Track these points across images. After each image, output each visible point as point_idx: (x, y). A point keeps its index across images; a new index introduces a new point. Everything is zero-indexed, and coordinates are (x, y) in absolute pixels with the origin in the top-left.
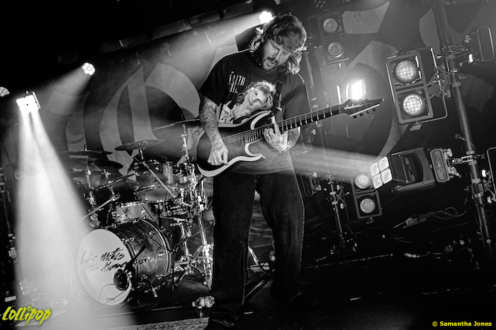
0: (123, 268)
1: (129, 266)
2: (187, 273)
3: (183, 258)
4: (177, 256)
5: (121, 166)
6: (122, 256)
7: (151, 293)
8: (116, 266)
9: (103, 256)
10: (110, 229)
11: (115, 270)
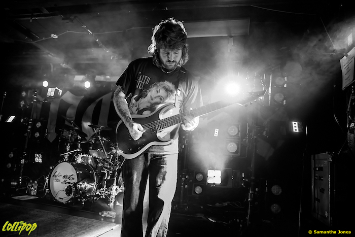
0: (72, 185)
1: (75, 185)
2: (102, 197)
3: (102, 189)
4: (99, 187)
5: (87, 136)
6: (74, 179)
7: (81, 202)
8: (69, 183)
9: (64, 176)
10: (72, 164)
11: (68, 185)
